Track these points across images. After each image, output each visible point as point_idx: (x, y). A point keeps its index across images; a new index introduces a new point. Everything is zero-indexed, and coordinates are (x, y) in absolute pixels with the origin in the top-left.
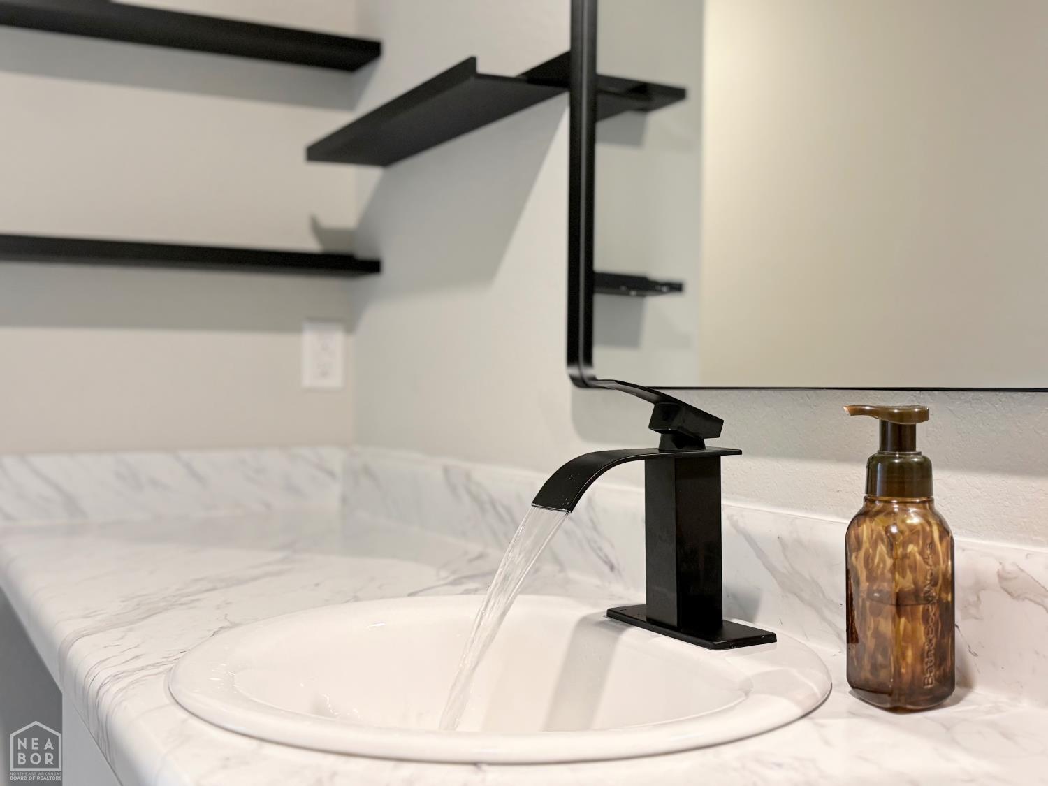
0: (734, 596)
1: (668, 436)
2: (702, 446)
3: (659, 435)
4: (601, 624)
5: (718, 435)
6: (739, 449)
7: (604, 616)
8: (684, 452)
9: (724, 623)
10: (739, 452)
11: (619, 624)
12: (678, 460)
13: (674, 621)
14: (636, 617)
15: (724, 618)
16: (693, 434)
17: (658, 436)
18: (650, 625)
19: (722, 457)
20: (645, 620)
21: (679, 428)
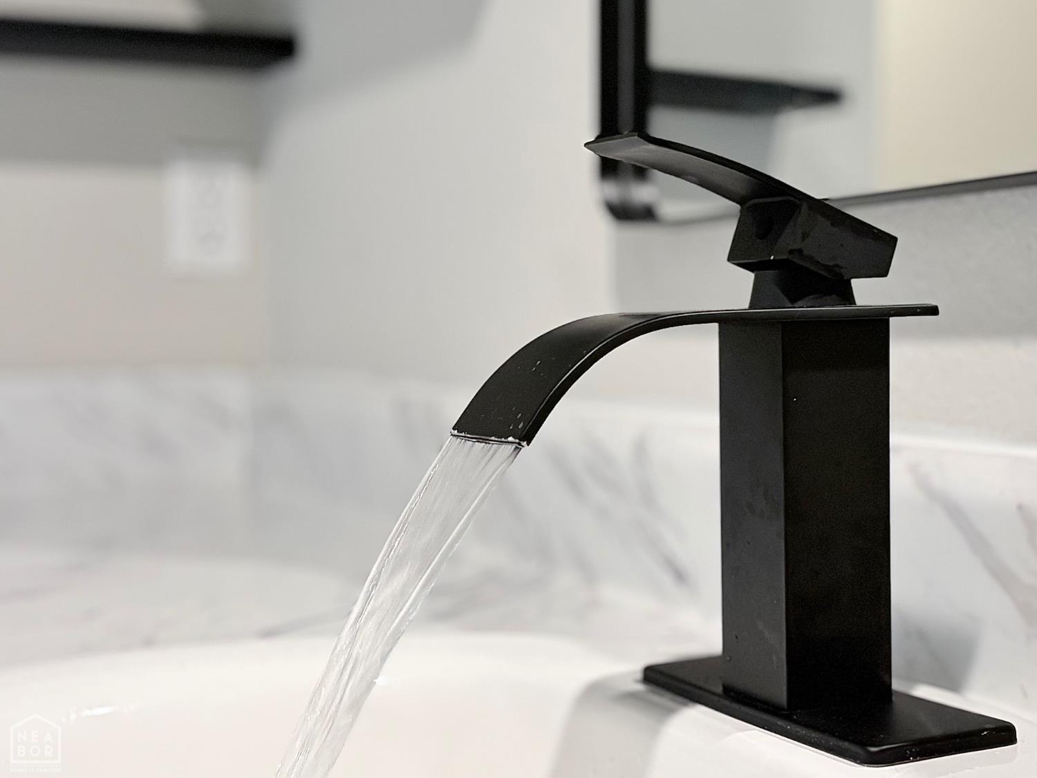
0: (920, 635)
1: (769, 274)
2: (847, 296)
3: (750, 276)
4: (631, 697)
5: (883, 272)
6: (934, 303)
7: (637, 681)
8: (802, 309)
9: (894, 698)
10: (933, 311)
11: (665, 699)
12: (790, 327)
13: (779, 694)
14: (701, 683)
15: (896, 685)
16: (826, 267)
17: (748, 277)
18: (727, 703)
19: (892, 320)
20: (719, 690)
21: (791, 252)
